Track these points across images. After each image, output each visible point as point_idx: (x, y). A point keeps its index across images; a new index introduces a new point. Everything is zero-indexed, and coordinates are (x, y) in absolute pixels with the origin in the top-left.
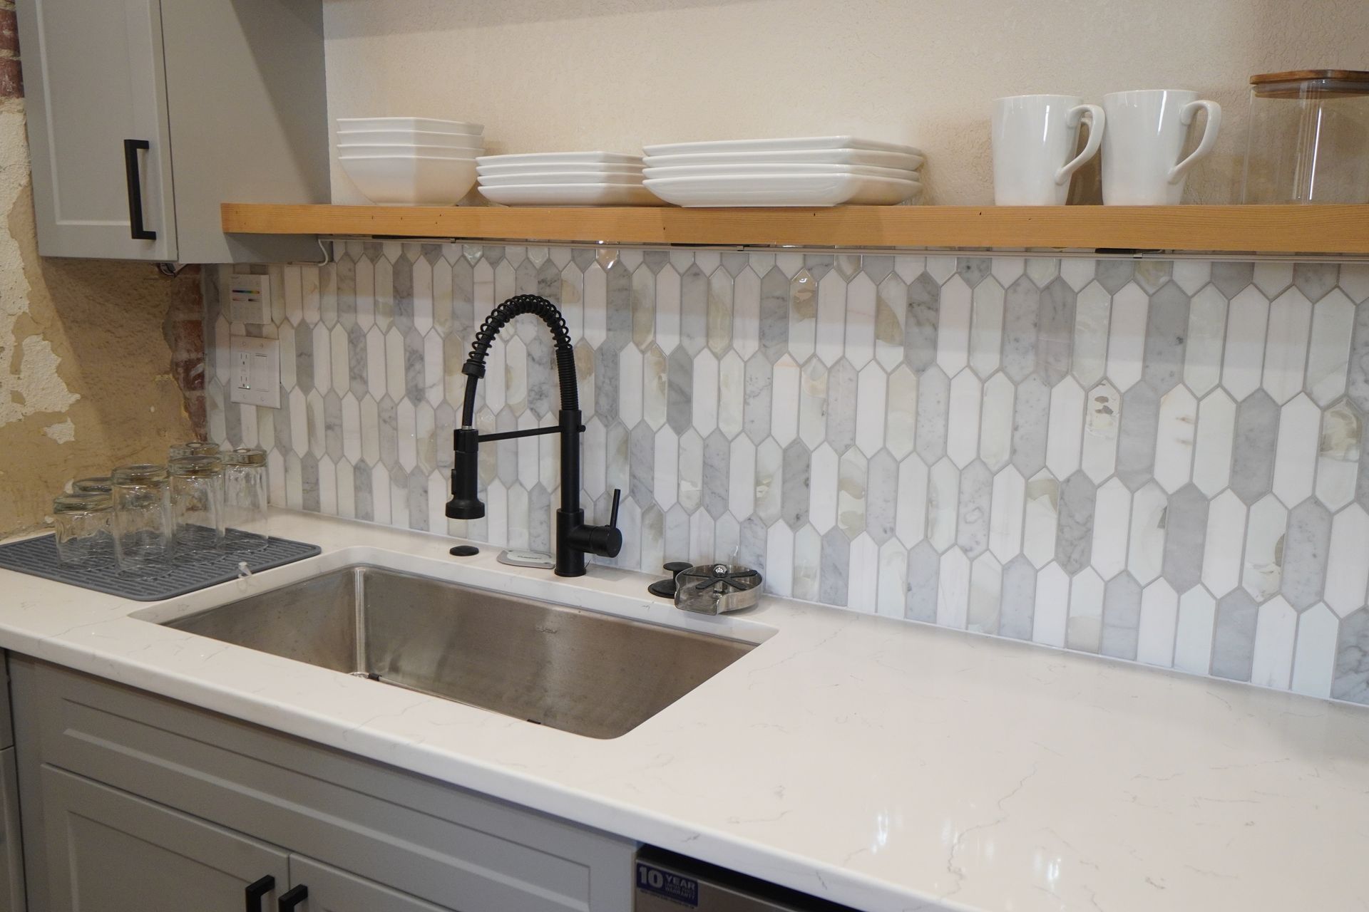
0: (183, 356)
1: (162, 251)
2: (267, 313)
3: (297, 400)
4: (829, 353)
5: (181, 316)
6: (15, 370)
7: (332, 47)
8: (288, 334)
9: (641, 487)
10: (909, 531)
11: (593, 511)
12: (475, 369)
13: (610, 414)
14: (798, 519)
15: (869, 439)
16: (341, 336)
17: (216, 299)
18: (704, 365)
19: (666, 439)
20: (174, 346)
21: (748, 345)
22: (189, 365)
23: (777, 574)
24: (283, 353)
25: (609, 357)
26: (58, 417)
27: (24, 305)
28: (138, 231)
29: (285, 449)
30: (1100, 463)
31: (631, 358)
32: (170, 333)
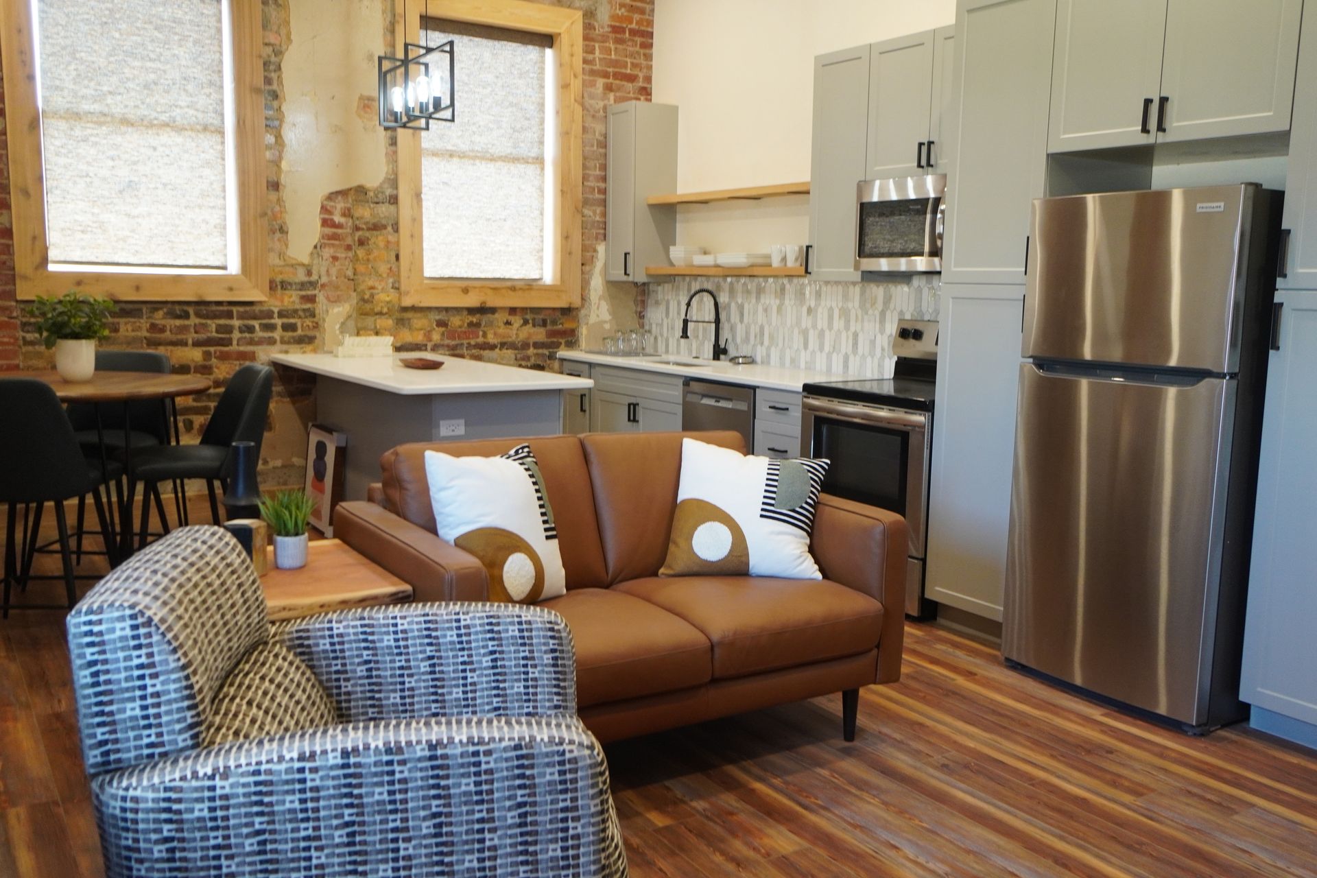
0: (639, 309)
1: (630, 279)
2: (660, 297)
3: (665, 320)
4: (767, 302)
5: (639, 298)
6: (598, 308)
7: (678, 225)
8: (664, 303)
9: (734, 339)
10: (780, 345)
11: (722, 345)
12: (688, 304)
13: (728, 320)
14: (762, 344)
15: (774, 324)
16: (676, 302)
17: (649, 294)
18: (746, 306)
19: (739, 326)
20: (637, 305)
21: (754, 301)
22: (640, 313)
23: (758, 359)
24: (662, 308)
25: (729, 305)
26: (605, 322)
27: (601, 293)
28: (626, 273)
29: (662, 335)
30: (809, 325)
31: (733, 305)
32: (635, 301)
